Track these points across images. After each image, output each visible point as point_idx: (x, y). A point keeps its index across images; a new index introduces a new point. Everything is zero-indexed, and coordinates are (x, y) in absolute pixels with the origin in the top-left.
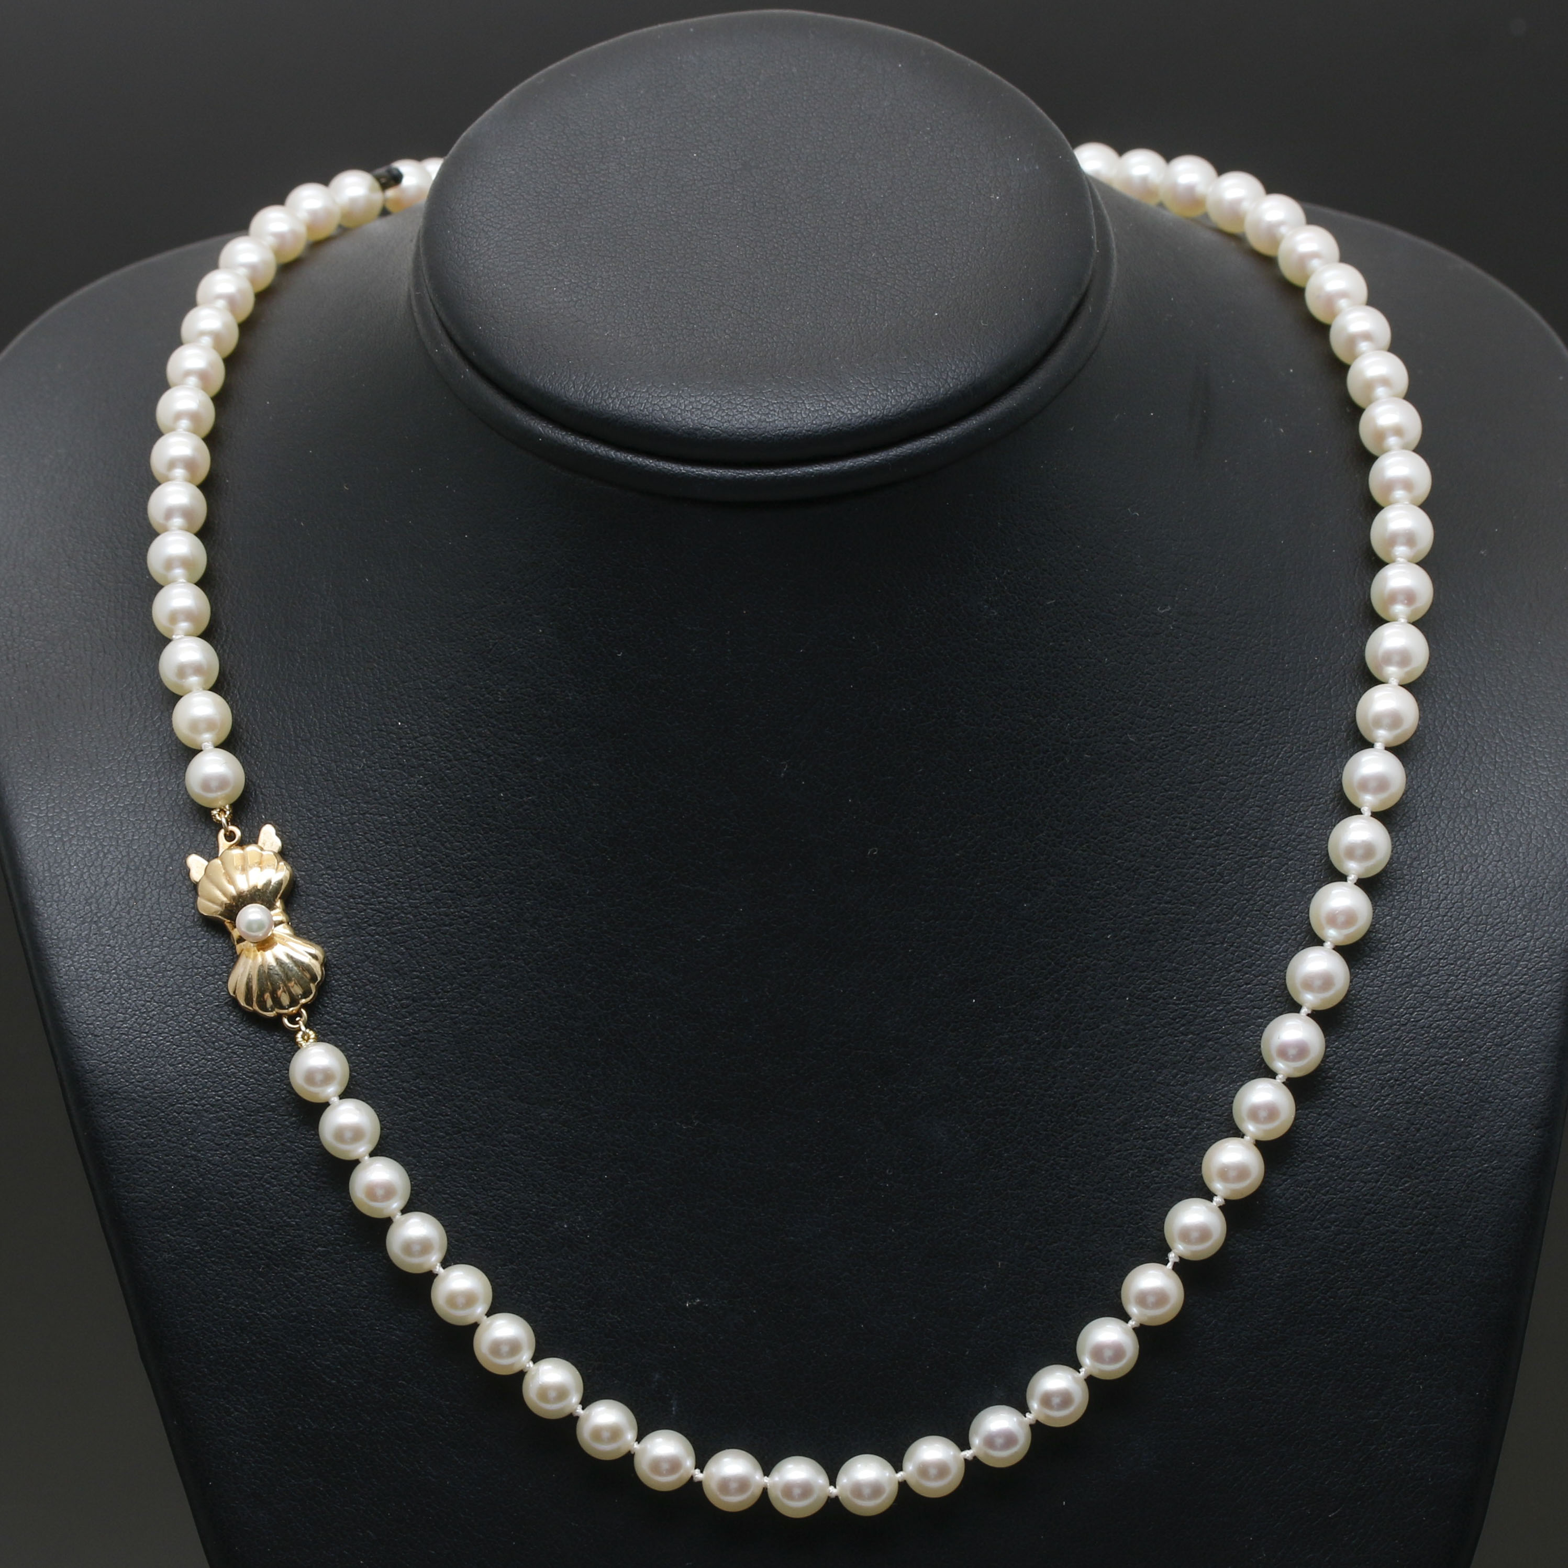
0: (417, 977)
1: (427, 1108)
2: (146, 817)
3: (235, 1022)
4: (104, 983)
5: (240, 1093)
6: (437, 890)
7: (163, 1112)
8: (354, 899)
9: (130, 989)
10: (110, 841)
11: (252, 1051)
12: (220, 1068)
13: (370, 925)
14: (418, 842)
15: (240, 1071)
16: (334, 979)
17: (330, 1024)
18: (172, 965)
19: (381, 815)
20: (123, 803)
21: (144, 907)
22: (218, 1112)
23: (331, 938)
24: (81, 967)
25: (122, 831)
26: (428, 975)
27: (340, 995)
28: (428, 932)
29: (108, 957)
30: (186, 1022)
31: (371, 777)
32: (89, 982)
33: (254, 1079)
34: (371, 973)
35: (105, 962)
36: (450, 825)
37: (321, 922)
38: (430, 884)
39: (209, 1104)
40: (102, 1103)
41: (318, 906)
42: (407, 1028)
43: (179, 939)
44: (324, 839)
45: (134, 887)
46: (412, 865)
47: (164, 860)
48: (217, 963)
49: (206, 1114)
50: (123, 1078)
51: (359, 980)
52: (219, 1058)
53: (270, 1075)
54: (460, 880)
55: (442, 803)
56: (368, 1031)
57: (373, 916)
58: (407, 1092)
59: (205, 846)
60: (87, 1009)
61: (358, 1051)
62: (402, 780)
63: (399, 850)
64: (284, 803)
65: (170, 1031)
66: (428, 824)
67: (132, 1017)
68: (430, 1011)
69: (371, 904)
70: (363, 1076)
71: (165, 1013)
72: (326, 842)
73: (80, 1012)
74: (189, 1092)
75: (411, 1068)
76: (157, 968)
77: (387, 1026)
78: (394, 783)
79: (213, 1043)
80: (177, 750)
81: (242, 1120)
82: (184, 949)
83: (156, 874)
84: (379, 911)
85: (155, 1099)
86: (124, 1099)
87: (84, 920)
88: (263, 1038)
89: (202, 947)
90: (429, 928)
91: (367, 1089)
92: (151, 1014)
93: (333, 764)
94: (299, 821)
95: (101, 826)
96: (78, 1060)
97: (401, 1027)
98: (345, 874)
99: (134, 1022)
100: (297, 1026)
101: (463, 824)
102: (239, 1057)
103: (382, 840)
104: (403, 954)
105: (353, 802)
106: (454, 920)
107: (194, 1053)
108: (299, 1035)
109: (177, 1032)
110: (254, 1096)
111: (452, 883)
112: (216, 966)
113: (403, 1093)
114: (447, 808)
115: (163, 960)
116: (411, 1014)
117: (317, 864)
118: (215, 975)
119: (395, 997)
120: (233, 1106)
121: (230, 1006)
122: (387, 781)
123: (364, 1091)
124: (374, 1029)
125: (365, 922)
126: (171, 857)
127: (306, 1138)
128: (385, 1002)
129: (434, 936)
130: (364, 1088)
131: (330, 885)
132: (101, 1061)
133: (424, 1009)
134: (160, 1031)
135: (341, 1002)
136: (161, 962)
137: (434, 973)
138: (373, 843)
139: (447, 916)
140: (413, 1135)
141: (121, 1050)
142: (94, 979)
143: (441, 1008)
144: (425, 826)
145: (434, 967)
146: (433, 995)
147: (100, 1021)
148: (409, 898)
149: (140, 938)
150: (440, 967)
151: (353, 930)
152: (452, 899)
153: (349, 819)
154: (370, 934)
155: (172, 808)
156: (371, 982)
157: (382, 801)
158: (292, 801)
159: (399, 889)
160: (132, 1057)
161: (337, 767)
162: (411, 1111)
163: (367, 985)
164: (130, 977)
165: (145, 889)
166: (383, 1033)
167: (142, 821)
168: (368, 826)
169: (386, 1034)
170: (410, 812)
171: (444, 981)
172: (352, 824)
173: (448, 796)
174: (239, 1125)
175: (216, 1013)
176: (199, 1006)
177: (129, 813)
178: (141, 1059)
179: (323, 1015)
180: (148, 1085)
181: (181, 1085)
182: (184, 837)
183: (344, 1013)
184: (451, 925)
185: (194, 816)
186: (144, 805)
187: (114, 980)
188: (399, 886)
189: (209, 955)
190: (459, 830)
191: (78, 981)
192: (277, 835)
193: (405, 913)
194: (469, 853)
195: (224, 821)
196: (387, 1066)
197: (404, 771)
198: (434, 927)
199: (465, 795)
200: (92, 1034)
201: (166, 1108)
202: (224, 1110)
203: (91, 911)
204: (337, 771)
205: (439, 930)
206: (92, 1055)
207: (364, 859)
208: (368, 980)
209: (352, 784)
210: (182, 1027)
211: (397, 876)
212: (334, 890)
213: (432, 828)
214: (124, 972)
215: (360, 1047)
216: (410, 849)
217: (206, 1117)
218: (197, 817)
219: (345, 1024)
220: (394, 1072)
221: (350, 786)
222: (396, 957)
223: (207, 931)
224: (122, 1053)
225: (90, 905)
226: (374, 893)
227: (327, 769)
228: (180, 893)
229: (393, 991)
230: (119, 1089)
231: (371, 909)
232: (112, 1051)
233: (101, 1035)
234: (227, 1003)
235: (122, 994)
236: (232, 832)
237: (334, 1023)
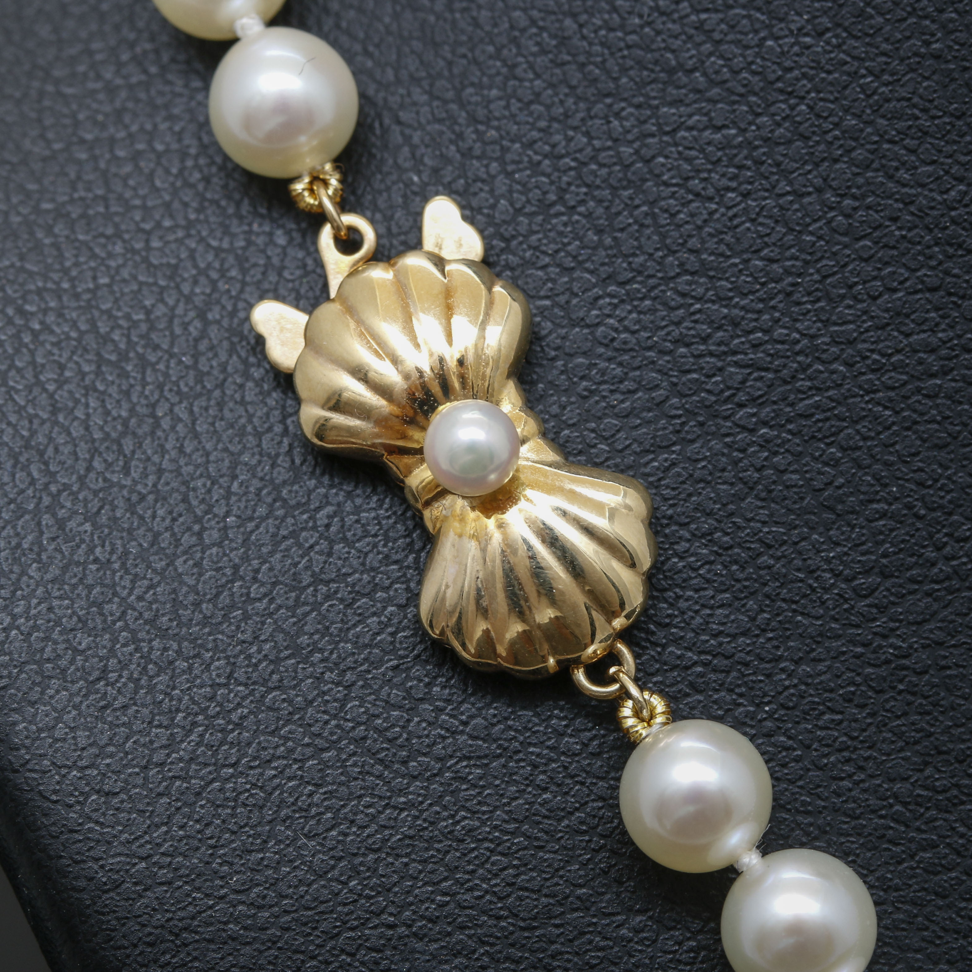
0: (883, 515)
1: (962, 836)
2: (116, 226)
3: (448, 701)
4: (101, 659)
5: (496, 875)
6: (895, 290)
7: (313, 958)
8: (687, 345)
9: (171, 663)
10: (42, 299)
11: (504, 766)
12: (432, 823)
13: (741, 406)
14: (825, 180)
15: (484, 823)
16: (676, 554)
17: (687, 668)
18: (263, 584)
19: (718, 129)
20: (53, 200)
21: (162, 451)
22: (449, 934)
23: (648, 451)
24: (35, 627)
25: (65, 271)
26: (910, 507)
27: (696, 591)
28: (891, 400)
29: (98, 589)
30: (326, 722)
31: (676, 37)
32: (63, 663)
33: (524, 835)
34: (764, 523)
35: (94, 604)
36: (901, 125)
37: (617, 416)
38: (875, 278)
39: (423, 917)
40: (155, 961)
41: (598, 378)
42: (880, 647)
43: (267, 517)
44: (582, 209)
45: (125, 405)
46: (820, 238)
47: (185, 326)
48: (372, 559)
49: (419, 946)
50: (198, 889)
51: (739, 545)
52: (425, 796)
53: (560, 820)
54: (950, 257)
55: (870, 72)
56: (783, 670)
57: (743, 382)
58: (905, 804)
59: (280, 275)
60: (72, 729)
61: (769, 724)
62: (756, 32)
63: (782, 208)
64: (460, 136)
65: (292, 751)
66: (844, 132)
67: (191, 731)
68: (928, 594)
69: (735, 353)
70: (791, 782)
71: (270, 709)
72: (588, 215)
73: (57, 740)
74: (369, 897)
75: (907, 743)
76: (224, 599)
77: (828, 651)
78: (737, 43)
79: (404, 763)
80: (157, 51)
81: (512, 945)
82: (285, 538)
83: (173, 363)
84: (753, 366)
85: (287, 929)
86: (210, 941)
87: (19, 507)
88: (526, 729)
89: (328, 526)
90: (893, 388)
91: (808, 813)
92: (234, 717)
93: (568, 22)
94: (509, 175)
95: (12, 265)
96: (77, 862)
97: (864, 645)
98: (654, 288)
99: (198, 744)
100: (615, 687)
101: (934, 118)
102: (475, 786)
103: (733, 190)
104: (835, 463)
105: (638, 107)
106: (950, 359)
107: (360, 797)
108: (627, 711)
109: (309, 751)
110: (533, 879)
111: (933, 268)
112: (373, 569)
113: (898, 807)
114: (887, 84)
115: (236, 575)
116: (882, 609)
117: (577, 274)
118: (374, 590)
119: (837, 575)
120: (484, 912)
121: (427, 662)
122: (719, 42)
123: (800, 818)
124: (797, 662)
125: (727, 400)
126: (202, 315)
127: (679, 961)
128: (813, 590)
129: (909, 407)
130: (798, 812)
131: (621, 320)
132: (134, 855)
133: (914, 592)
134: (264, 755)
135: (704, 606)
136: (232, 581)
137: (922, 499)
138: (710, 199)
139: (933, 351)
140: (940, 908)
141: (178, 819)
142: (76, 651)
143: (955, 583)
144: (836, 138)
145: (921, 484)
146: (930, 553)
147: (111, 756)
148: (827, 323)
149: (167, 529)
150: (936, 481)
151: (701, 424)
152: (937, 309)
153: (637, 152)
154: (744, 428)
155: (175, 192)
156: (770, 547)
157: (715, 92)
158: (481, 128)
159: (798, 304)
160: (208, 832)
161: (581, 26)
162: (924, 850)
163: (759, 555)
164: (163, 634)
165: (153, 406)
166: (821, 667)
167: (108, 238)
168: (689, 160)
169: (829, 667)
170: (792, 108)
171: (950, 514)
172: (647, 161)
173: (884, 54)
174: (507, 958)
175: (397, 687)
176: (349, 676)
177: (71, 225)
178: (233, 833)
179: (664, 646)
180: (264, 897)
181: (345, 883)
182: (223, 261)
183: (715, 636)
184: (945, 372)
185: (238, 204)
186: (105, 199)
187: (124, 645)
188: (795, 297)
189: (350, 544)
190: (926, 133)
191: (36, 662)
192: (465, 218)
193: (823, 362)
194: (962, 187)
195: (329, 205)
196: (847, 748)
197: (759, 9)
198: (905, 383)
199: (927, 44)
200: (98, 792)
201: (319, 946)
202: (462, 928)
203: (33, 482)
204: (584, 38)
205: (919, 390)
206: (109, 843)
207: (693, 243)
208: (760, 541)
209: (629, 63)
210: (319, 735)
211: (788, 272)
212: (633, 332)
213: (856, 139)
214: (146, 622)
215: (770, 714)
216: (806, 200)
217: (423, 953)
218: (245, 207)
219: (726, 662)
220: (866, 759)
221: (624, 70)
222: (820, 473)
223: (332, 486)
224: (182, 827)
225: (25, 468)
226: (736, 325)
227: (555, 37)
228: (243, 402)
229: (828, 561)
230: (193, 918)
231: (736, 364)
232: (158, 826)
233: (122, 790)
234: (418, 656)
235: (151, 678)
236: (352, 230)
237: (695, 663)
